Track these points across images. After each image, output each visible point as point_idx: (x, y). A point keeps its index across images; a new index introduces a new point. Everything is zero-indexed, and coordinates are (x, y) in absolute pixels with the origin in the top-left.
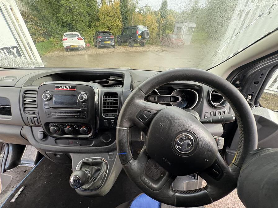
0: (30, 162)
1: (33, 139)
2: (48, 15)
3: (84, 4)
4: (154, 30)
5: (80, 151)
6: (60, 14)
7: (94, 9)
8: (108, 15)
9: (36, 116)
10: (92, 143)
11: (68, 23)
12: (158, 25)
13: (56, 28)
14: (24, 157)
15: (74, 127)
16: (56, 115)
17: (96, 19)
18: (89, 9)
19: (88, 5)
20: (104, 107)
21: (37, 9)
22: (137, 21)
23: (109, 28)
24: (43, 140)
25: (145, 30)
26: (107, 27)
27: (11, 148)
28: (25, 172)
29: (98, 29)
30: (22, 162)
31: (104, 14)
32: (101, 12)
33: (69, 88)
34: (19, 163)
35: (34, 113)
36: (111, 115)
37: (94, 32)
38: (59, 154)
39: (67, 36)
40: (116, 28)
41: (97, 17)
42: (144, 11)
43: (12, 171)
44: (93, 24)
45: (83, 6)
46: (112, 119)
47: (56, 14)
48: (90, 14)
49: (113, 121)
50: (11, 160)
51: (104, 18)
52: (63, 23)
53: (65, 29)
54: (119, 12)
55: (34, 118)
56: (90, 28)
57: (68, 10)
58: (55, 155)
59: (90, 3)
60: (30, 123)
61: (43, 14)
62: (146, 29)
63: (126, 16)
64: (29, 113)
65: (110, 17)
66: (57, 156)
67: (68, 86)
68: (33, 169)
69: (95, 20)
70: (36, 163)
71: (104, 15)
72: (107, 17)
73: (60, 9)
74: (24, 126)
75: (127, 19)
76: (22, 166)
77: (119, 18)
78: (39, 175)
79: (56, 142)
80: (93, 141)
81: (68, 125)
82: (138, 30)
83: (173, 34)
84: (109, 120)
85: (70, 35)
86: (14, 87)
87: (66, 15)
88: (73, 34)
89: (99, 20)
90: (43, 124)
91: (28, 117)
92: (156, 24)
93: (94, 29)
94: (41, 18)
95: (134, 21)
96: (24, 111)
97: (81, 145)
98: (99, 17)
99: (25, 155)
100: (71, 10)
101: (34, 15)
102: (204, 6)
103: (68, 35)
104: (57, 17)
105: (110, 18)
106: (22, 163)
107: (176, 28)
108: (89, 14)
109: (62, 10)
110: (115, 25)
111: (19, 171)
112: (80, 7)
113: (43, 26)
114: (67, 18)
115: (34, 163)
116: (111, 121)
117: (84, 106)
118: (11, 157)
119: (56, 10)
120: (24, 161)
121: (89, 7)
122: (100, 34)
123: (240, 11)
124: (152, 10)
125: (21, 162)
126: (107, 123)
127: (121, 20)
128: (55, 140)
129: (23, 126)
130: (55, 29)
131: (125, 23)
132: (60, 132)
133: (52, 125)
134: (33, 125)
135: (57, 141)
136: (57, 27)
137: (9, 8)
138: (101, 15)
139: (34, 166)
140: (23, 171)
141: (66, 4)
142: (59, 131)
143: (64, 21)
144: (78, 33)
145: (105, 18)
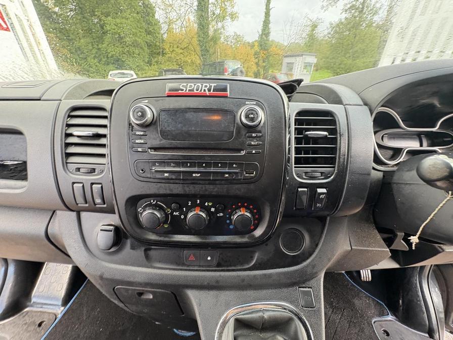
0: (52, 300)
1: (83, 248)
2: (85, 46)
3: (141, 30)
4: (251, 68)
5: (217, 282)
6: (104, 45)
7: (157, 37)
8: (178, 47)
9: (98, 179)
10: (252, 258)
11: (116, 58)
12: (257, 60)
13: (96, 66)
14: (38, 288)
15: (213, 210)
16: (167, 172)
17: (160, 52)
18: (149, 38)
19: (149, 33)
20: (298, 151)
21: (68, 38)
22: (223, 55)
23: (179, 65)
24: (112, 250)
25: (236, 67)
26: (177, 64)
27: (12, 269)
28: (40, 325)
29: (162, 66)
30: (34, 300)
31: (171, 44)
32: (167, 42)
33: (209, 90)
34: (28, 304)
35: (93, 171)
36: (319, 175)
37: (156, 71)
38: (150, 292)
39: (114, 76)
40: (190, 66)
41: (161, 50)
42: (232, 42)
43: (10, 323)
44: (156, 59)
45: (140, 33)
46: (321, 186)
47: (97, 45)
48: (151, 45)
49: (324, 190)
50: (9, 297)
51: (171, 50)
52: (107, 57)
53: (111, 66)
54: (195, 41)
55: (92, 184)
56: (151, 65)
57: (117, 39)
58: (140, 294)
59: (151, 29)
60: (80, 199)
61: (77, 44)
62: (239, 66)
63: (208, 47)
64: (78, 170)
65: (181, 49)
66: (142, 297)
67: (204, 85)
68: (59, 316)
69: (158, 54)
70: (65, 302)
71: (172, 47)
72: (176, 49)
73: (104, 38)
74: (58, 212)
75: (208, 51)
76: (32, 311)
77: (195, 51)
78: (73, 333)
79: (147, 257)
80: (255, 252)
81: (194, 205)
82: (226, 66)
83: (281, 73)
84: (313, 188)
85: (119, 74)
86: (39, 100)
87: (113, 47)
88: (123, 74)
89: (163, 54)
90: (122, 201)
91: (74, 183)
92: (253, 59)
93: (156, 66)
94: (74, 51)
95: (219, 54)
96: (65, 164)
97: (219, 265)
98: (164, 49)
99: (41, 284)
100: (122, 38)
101: (63, 47)
102: (326, 32)
103: (116, 74)
104: (99, 49)
105: (182, 51)
106: (34, 302)
107: (284, 64)
108: (149, 45)
109: (108, 38)
110: (189, 61)
111: (25, 324)
112: (135, 34)
113: (76, 63)
114: (114, 51)
115: (60, 303)
116: (320, 190)
117: (253, 143)
118: (11, 289)
119: (98, 40)
120: (38, 297)
121: (149, 34)
122: (167, 72)
123: (402, 28)
124: (244, 40)
125: (31, 301)
126: (305, 199)
127: (200, 53)
128: (146, 250)
129: (54, 211)
130: (94, 67)
131: (205, 57)
132: (166, 226)
133: (146, 206)
134: (87, 205)
135: (152, 253)
136: (98, 64)
137: (26, 24)
138: (167, 46)
139: (60, 311)
140: (34, 322)
141: (114, 29)
142: (165, 222)
143: (109, 56)
144: (132, 72)
145: (173, 51)
